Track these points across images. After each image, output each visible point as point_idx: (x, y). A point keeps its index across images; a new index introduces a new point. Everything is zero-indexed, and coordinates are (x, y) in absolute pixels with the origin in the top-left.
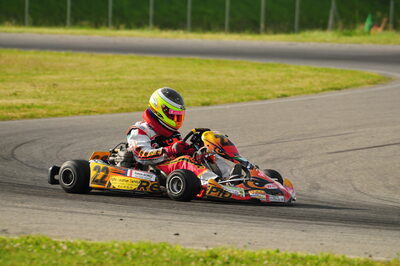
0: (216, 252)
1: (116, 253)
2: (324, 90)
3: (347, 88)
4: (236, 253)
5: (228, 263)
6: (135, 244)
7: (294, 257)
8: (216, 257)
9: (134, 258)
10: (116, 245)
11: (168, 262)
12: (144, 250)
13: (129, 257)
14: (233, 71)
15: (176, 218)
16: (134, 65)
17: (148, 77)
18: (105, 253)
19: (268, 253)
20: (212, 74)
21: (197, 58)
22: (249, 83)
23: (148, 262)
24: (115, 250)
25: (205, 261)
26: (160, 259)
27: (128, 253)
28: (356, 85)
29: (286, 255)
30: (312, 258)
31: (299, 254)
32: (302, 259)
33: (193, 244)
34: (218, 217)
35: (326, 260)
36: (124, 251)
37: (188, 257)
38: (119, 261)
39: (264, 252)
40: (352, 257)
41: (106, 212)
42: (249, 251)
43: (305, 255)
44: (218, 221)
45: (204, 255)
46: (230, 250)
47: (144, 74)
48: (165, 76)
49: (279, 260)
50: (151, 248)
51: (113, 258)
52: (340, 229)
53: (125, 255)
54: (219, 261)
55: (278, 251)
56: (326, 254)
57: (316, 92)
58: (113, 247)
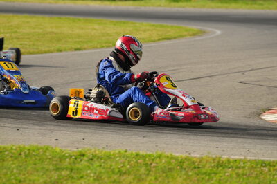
0: (83, 152)
1: (14, 153)
2: (159, 40)
3: (175, 38)
4: (97, 152)
5: (92, 159)
6: (27, 147)
7: (137, 155)
8: (83, 155)
9: (26, 156)
10: (14, 148)
11: (50, 159)
12: (34, 151)
13: (23, 156)
14: (96, 26)
15: (56, 128)
16: (28, 22)
17: (37, 30)
18: (6, 153)
19: (120, 152)
20: (82, 28)
21: (72, 17)
22: (108, 34)
23: (36, 159)
24: (13, 151)
25: (76, 159)
26: (44, 157)
27: (22, 153)
28: (181, 36)
29: (132, 154)
30: (149, 156)
31: (141, 153)
32: (143, 156)
33: (68, 147)
34: (85, 128)
35: (159, 157)
36: (19, 151)
37: (64, 155)
38: (16, 158)
39: (117, 152)
40: (177, 155)
41: (7, 125)
42: (107, 151)
43: (144, 153)
44: (85, 130)
45: (75, 154)
46: (93, 150)
47: (34, 28)
48: (49, 30)
49: (127, 157)
50: (38, 150)
51: (11, 157)
52: (169, 136)
53: (20, 154)
54: (85, 158)
55: (126, 151)
56: (159, 153)
57: (154, 41)
58: (12, 149)
